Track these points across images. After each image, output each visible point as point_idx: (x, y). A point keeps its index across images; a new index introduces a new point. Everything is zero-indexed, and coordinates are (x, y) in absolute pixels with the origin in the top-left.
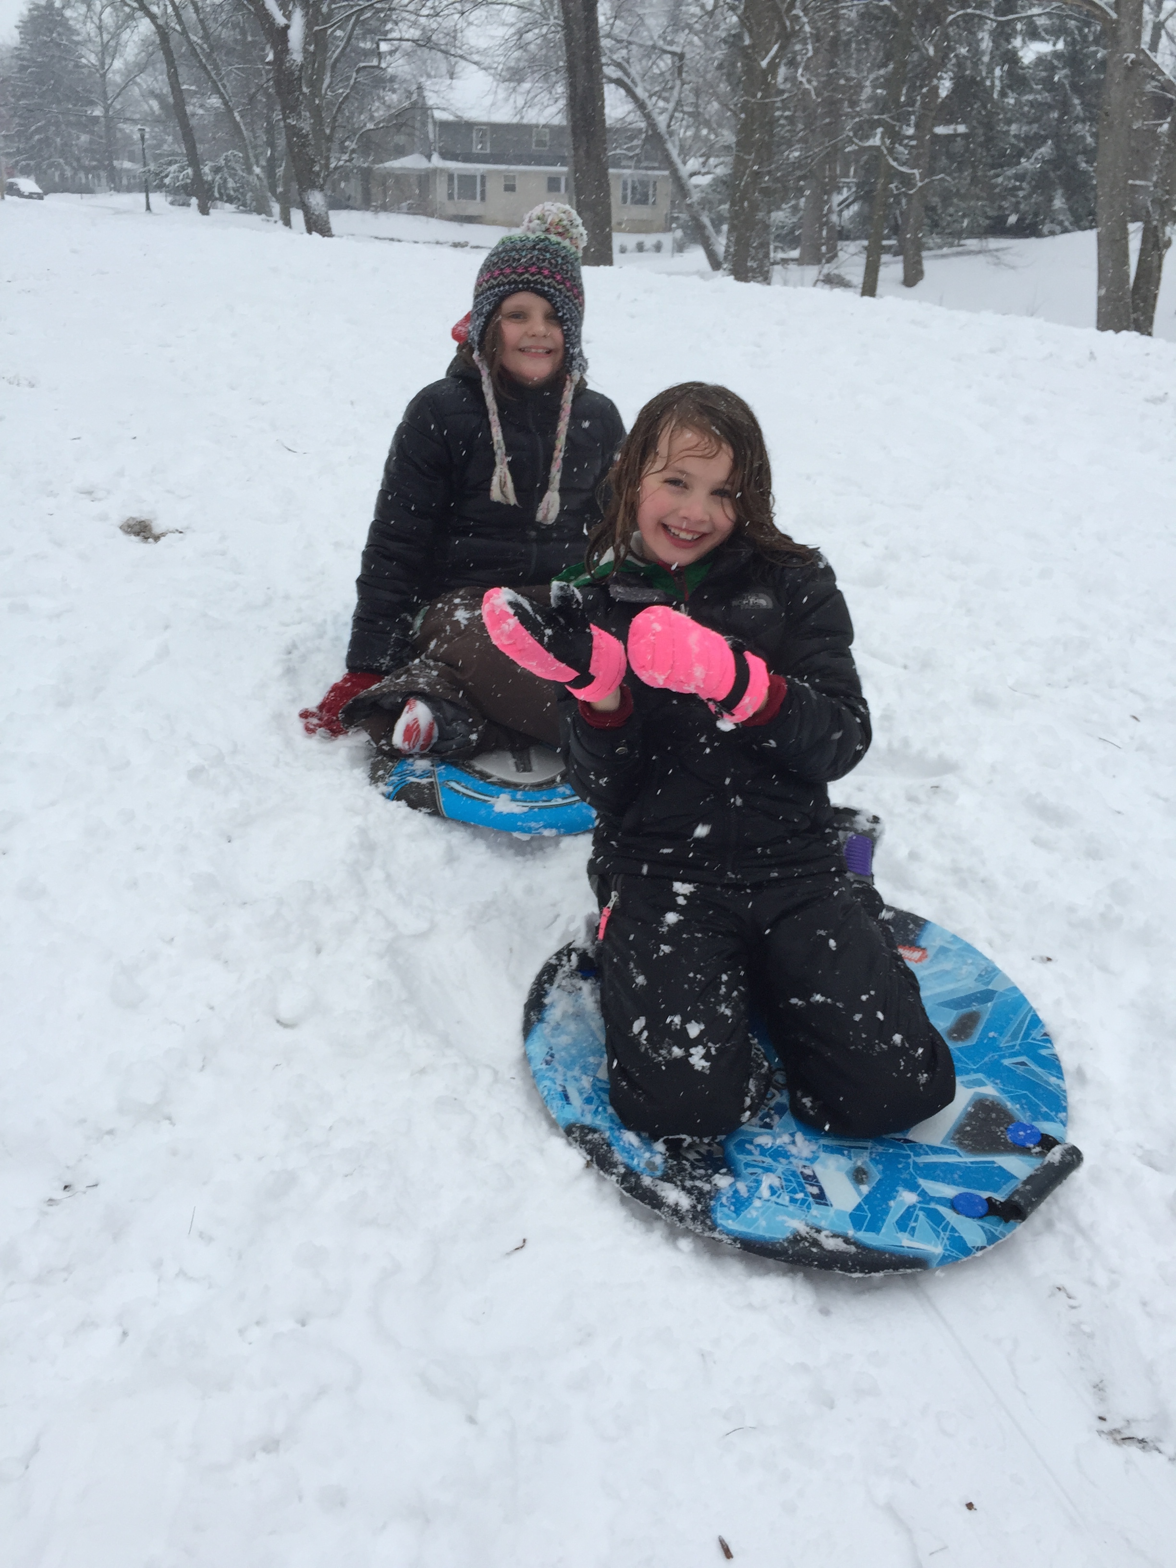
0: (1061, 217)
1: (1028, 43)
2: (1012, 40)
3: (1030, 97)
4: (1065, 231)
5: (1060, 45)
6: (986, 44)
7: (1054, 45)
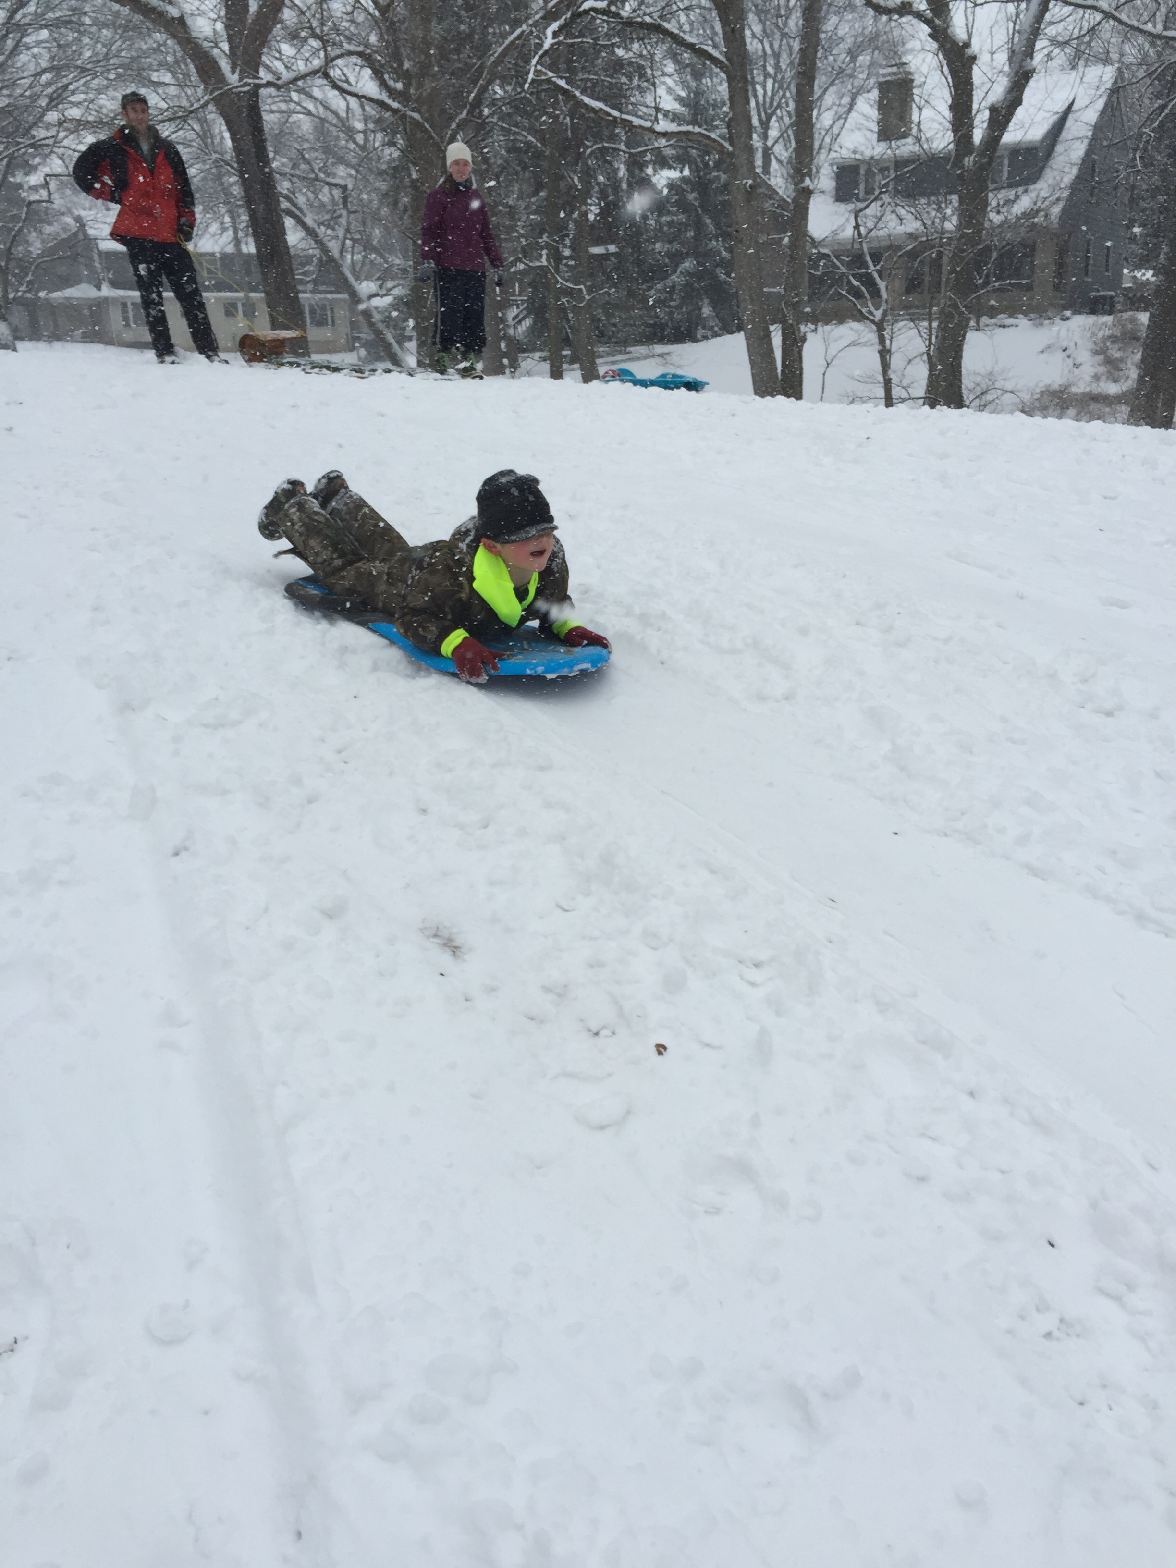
0: (712, 324)
1: (659, 171)
2: (644, 168)
3: (668, 218)
4: (716, 335)
5: (687, 172)
6: (622, 172)
7: (681, 172)
